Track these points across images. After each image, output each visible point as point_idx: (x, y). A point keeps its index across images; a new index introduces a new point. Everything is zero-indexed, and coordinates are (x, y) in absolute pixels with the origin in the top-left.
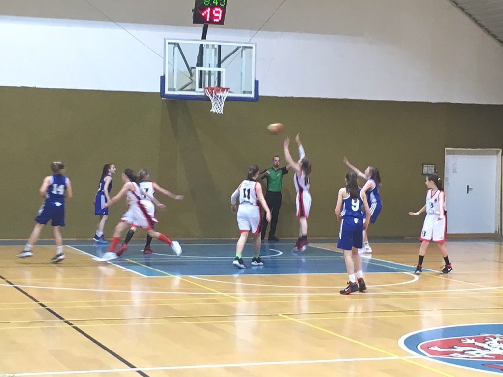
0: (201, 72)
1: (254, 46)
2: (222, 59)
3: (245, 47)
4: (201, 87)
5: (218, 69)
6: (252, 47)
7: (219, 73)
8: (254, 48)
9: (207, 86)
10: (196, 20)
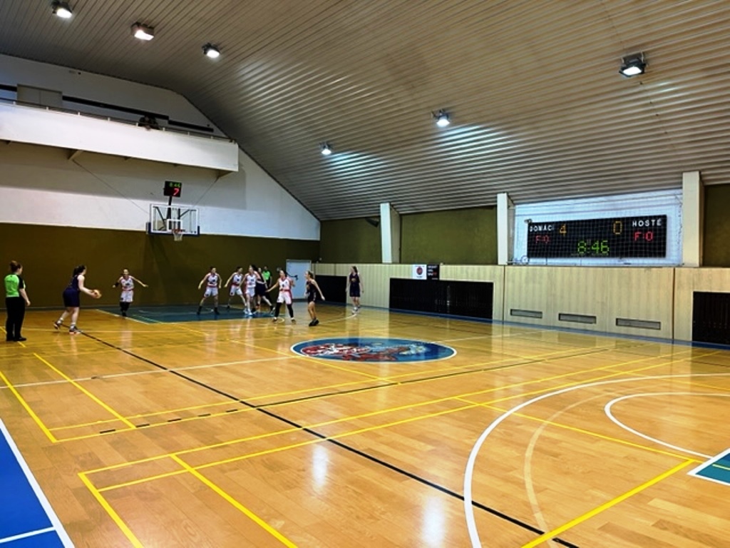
0: (170, 222)
1: (197, 209)
2: (180, 215)
3: (192, 210)
4: (170, 228)
5: (179, 220)
7: (179, 223)
8: (197, 212)
9: (173, 227)
10: (166, 194)
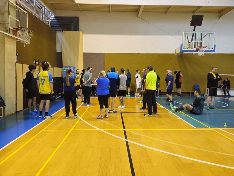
0: (195, 42)
1: (214, 32)
2: (202, 37)
3: (211, 33)
4: (195, 47)
5: (201, 41)
6: (213, 33)
7: (201, 42)
8: (214, 34)
9: (197, 47)
10: (192, 25)
